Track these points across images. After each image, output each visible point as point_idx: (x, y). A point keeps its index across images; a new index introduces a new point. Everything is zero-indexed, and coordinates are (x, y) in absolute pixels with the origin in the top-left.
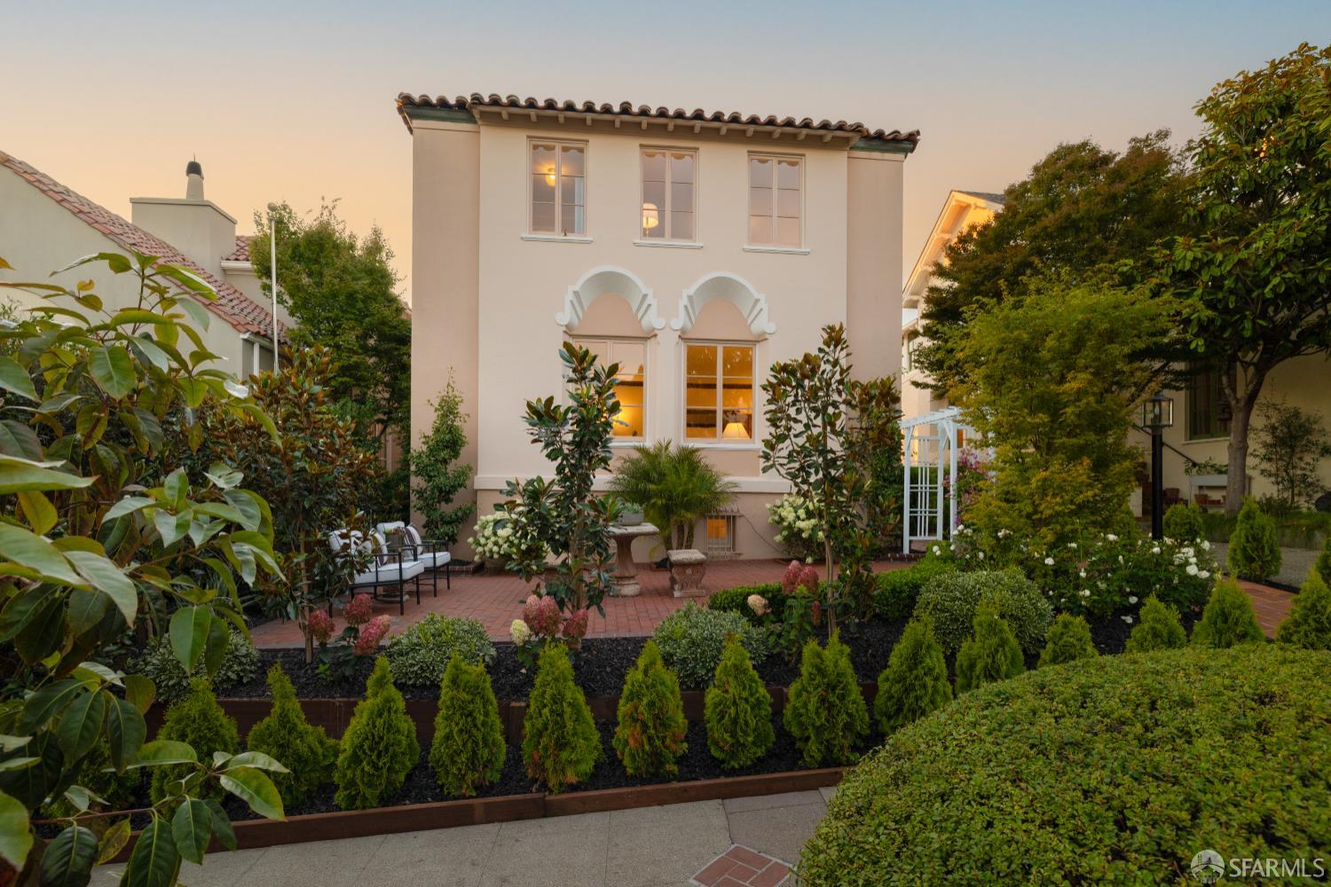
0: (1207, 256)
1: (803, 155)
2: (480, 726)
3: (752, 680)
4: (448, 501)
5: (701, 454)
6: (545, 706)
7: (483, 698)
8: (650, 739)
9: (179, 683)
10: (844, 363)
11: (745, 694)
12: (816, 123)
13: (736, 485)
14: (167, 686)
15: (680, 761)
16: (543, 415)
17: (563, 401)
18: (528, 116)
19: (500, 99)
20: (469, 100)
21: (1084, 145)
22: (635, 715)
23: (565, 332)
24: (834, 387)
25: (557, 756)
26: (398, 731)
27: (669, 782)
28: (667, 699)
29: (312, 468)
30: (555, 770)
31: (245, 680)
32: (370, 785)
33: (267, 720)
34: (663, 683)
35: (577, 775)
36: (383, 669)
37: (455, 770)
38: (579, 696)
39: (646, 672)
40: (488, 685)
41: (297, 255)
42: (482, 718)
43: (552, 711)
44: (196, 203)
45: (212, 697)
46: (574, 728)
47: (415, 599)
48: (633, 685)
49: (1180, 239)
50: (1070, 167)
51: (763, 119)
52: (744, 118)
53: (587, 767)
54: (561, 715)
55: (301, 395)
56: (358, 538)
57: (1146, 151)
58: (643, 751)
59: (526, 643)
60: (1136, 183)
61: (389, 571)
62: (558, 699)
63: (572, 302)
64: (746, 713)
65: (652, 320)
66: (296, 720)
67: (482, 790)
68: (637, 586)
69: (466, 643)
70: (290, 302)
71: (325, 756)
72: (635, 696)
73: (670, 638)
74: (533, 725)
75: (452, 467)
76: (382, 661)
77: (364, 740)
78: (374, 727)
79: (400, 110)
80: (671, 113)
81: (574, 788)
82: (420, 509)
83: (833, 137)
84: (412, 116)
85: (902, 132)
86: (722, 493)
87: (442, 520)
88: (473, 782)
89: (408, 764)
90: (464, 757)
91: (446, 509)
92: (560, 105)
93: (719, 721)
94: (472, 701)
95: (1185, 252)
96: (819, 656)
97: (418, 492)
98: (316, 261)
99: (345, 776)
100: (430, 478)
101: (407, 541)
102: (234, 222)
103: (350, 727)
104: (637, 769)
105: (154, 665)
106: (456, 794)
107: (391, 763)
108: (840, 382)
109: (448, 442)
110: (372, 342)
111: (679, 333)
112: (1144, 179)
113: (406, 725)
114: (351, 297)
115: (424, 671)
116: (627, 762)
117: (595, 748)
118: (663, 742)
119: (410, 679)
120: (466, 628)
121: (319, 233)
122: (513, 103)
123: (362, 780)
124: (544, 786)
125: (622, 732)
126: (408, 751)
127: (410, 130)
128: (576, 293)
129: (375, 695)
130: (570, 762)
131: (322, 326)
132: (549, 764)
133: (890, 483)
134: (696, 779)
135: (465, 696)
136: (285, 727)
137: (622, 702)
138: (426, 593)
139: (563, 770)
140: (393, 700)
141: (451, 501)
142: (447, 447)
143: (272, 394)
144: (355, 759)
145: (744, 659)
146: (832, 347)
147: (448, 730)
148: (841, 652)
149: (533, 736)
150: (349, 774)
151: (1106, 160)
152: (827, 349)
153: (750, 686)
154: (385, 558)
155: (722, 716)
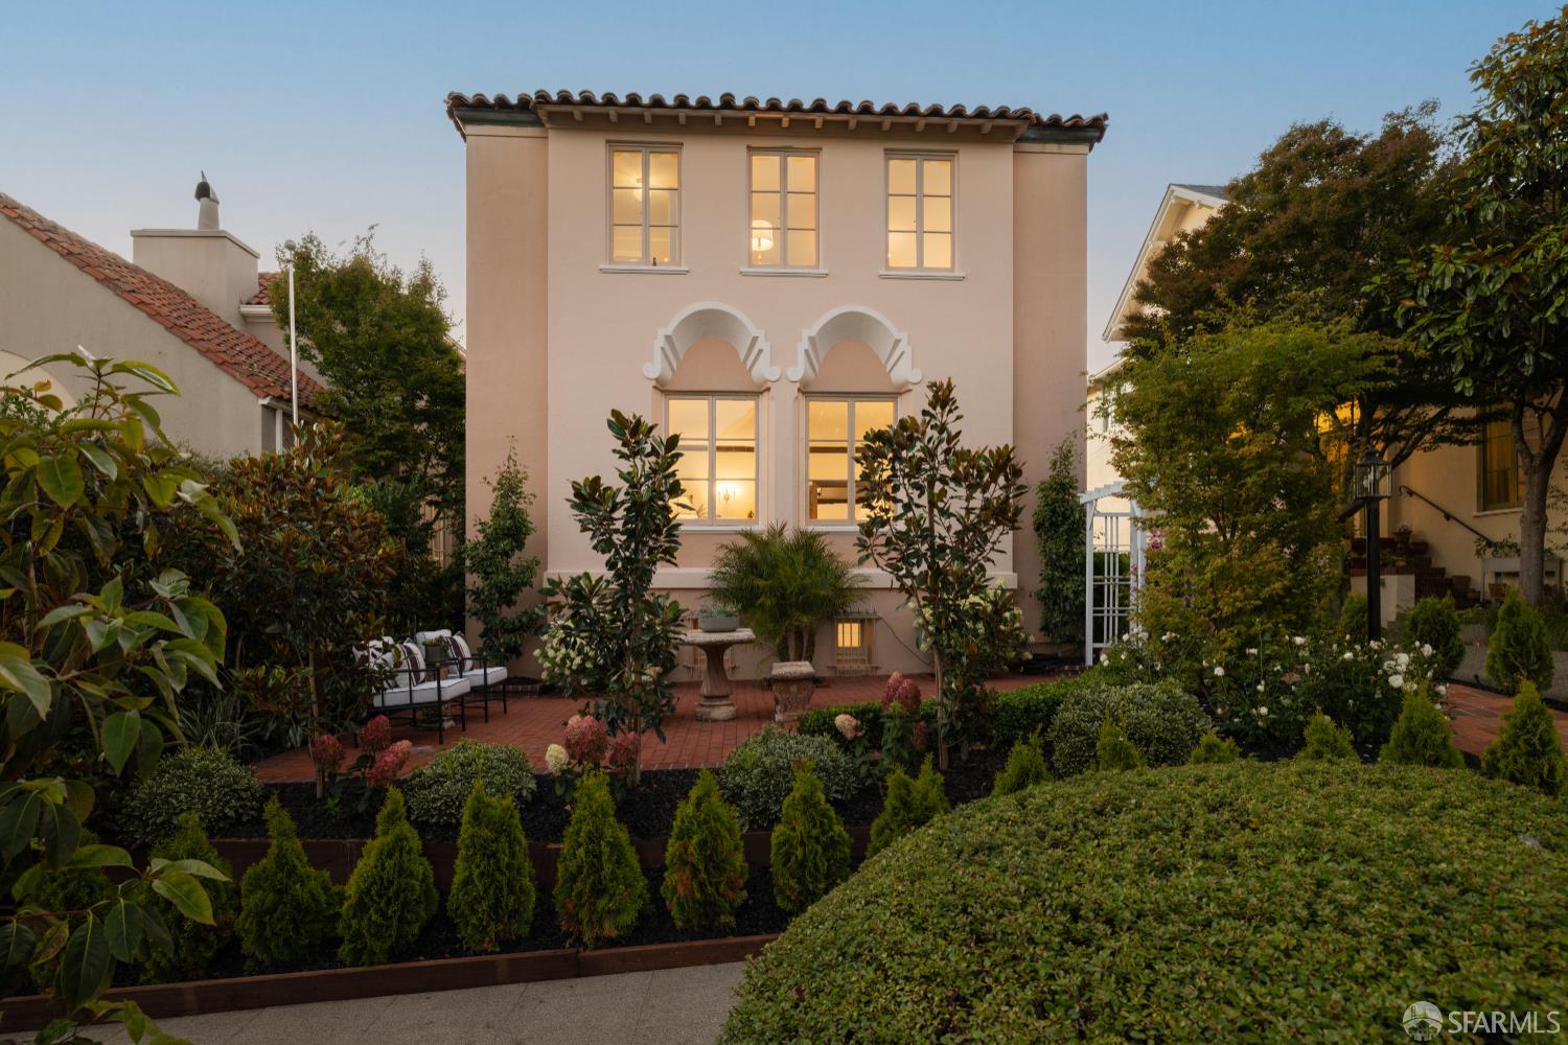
0: (1472, 269)
1: (956, 152)
2: (504, 869)
3: (824, 815)
4: (510, 603)
5: (826, 540)
6: (580, 845)
7: (509, 836)
8: (702, 885)
9: (168, 821)
10: (953, 428)
11: (815, 832)
12: (969, 111)
13: (866, 579)
14: (154, 823)
15: (741, 912)
16: (589, 497)
17: (612, 480)
18: (607, 115)
19: (571, 96)
20: (533, 97)
21: (1323, 125)
22: (685, 856)
23: (655, 387)
24: (941, 457)
25: (594, 904)
26: (411, 875)
27: (724, 937)
28: (722, 838)
29: (321, 566)
30: (590, 921)
31: (245, 819)
32: (377, 937)
33: (264, 861)
34: (718, 819)
35: (617, 928)
36: (396, 802)
37: (474, 920)
38: (620, 834)
39: (698, 805)
40: (516, 821)
41: (328, 299)
42: (506, 859)
43: (587, 852)
44: (211, 233)
45: (203, 836)
46: (613, 872)
47: (460, 725)
48: (683, 821)
49: (1439, 249)
50: (1303, 154)
51: (901, 108)
52: (877, 108)
53: (628, 918)
54: (598, 856)
55: (307, 480)
56: (378, 650)
57: (1406, 129)
58: (693, 899)
59: (563, 772)
60: (1384, 174)
61: (426, 690)
62: (595, 837)
63: (662, 349)
64: (816, 854)
65: (764, 370)
66: (296, 862)
67: (507, 945)
68: (732, 709)
69: (500, 774)
70: (320, 358)
71: (329, 904)
72: (685, 834)
73: (742, 768)
74: (566, 869)
75: (514, 561)
76: (394, 794)
77: (372, 884)
78: (383, 869)
79: (451, 114)
80: (785, 105)
81: (613, 943)
82: (475, 614)
83: (993, 127)
84: (467, 121)
85: (1084, 117)
86: (850, 589)
87: (502, 627)
88: (497, 934)
89: (423, 914)
90: (484, 906)
91: (508, 613)
92: (646, 100)
93: (785, 864)
94: (496, 840)
95: (1446, 266)
96: (906, 786)
97: (474, 593)
98: (351, 306)
99: (350, 927)
100: (487, 575)
101: (451, 653)
102: (256, 256)
103: (356, 870)
104: (687, 921)
105: (140, 799)
106: (479, 949)
107: (402, 912)
108: (947, 452)
109: (509, 529)
110: (421, 404)
111: (798, 385)
112: (1395, 170)
113: (421, 867)
114: (392, 348)
115: (449, 807)
116: (675, 913)
117: (640, 896)
118: (717, 889)
119: (433, 816)
120: (503, 756)
121: (353, 271)
122: (587, 100)
123: (369, 931)
124: (579, 941)
125: (671, 878)
126: (423, 899)
127: (464, 136)
128: (668, 338)
129: (386, 833)
130: (609, 912)
131: (359, 387)
132: (584, 914)
133: (1071, 573)
134: (757, 934)
135: (486, 833)
136: (282, 870)
137: (671, 841)
138: (474, 718)
139: (600, 922)
140: (407, 839)
141: (514, 603)
142: (508, 536)
143: (274, 479)
144: (361, 907)
145: (816, 790)
146: (938, 408)
147: (467, 873)
148: (934, 781)
149: (565, 882)
150: (354, 922)
151: (1352, 143)
152: (933, 412)
153: (822, 824)
154: (423, 675)
155: (788, 856)
